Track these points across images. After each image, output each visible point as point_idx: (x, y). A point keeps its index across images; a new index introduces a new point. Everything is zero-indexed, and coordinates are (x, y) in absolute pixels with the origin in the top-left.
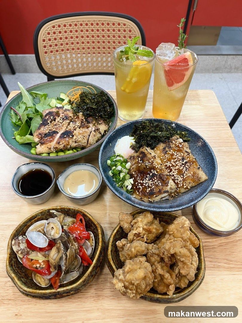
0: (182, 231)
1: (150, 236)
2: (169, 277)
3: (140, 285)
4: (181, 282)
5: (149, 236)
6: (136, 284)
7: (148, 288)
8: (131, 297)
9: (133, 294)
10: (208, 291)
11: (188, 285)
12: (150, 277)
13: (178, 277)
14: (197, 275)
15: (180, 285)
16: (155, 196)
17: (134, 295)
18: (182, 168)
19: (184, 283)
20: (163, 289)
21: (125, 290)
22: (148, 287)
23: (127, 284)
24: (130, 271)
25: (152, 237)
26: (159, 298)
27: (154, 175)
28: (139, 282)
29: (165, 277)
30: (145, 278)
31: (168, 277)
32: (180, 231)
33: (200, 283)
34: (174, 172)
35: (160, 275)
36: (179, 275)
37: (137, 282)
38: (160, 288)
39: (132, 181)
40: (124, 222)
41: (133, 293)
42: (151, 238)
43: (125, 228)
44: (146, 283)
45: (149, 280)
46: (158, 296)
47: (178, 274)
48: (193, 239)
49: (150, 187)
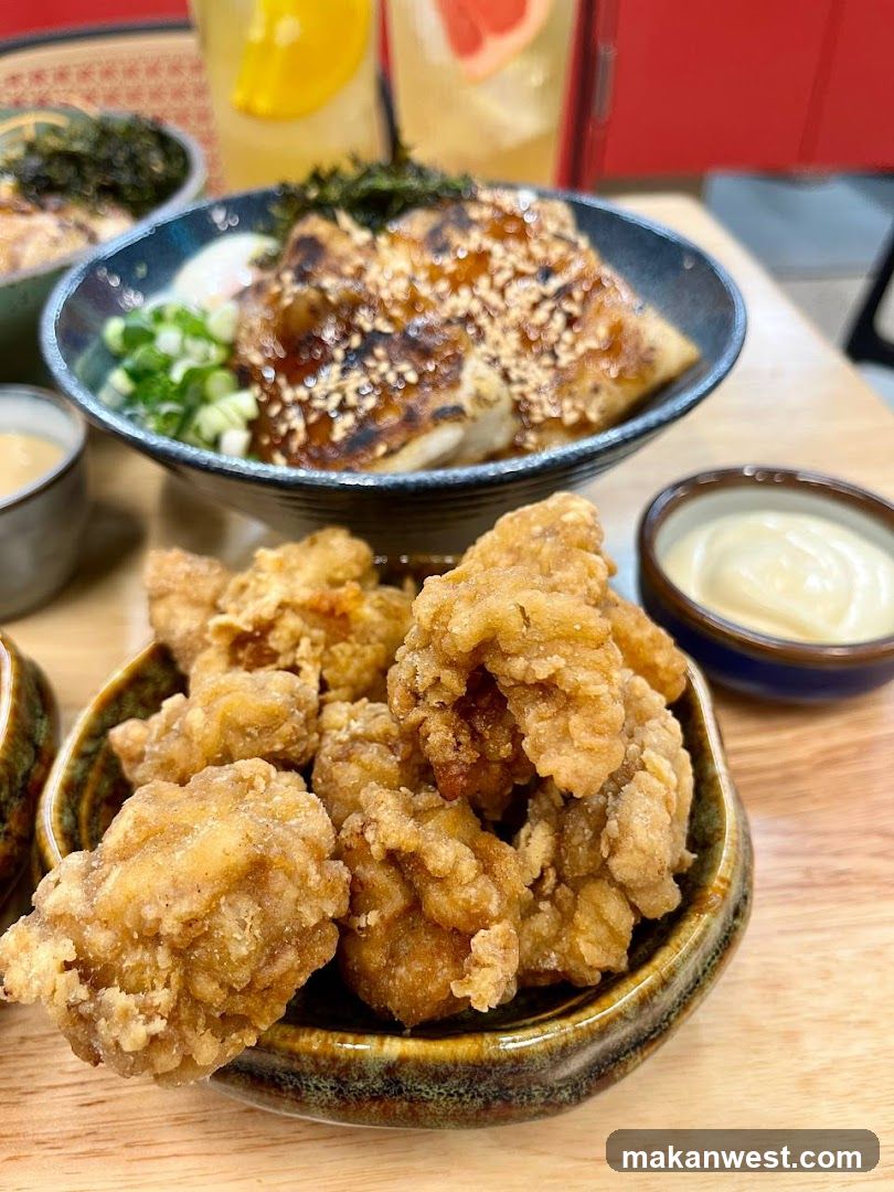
0: (546, 550)
1: (343, 661)
2: (468, 867)
3: (207, 936)
4: (576, 929)
5: (333, 662)
6: (170, 926)
7: (294, 970)
8: (127, 1047)
9: (149, 1019)
10: (791, 1036)
11: (631, 951)
12: (305, 877)
13: (551, 898)
14: (691, 883)
15: (573, 952)
16: (381, 449)
17: (159, 1025)
18: (541, 315)
19: (602, 931)
20: (427, 976)
21: (82, 992)
22: (289, 958)
23: (101, 940)
24: (140, 845)
25: (356, 663)
26: (403, 1060)
27: (371, 339)
28: (196, 908)
29: (431, 864)
30: (253, 876)
31: (456, 863)
32: (535, 554)
33: (727, 942)
34: (497, 344)
35: (393, 858)
36: (557, 885)
37: (184, 908)
38: (402, 971)
39: (245, 402)
40: (173, 599)
41: (148, 1012)
42: (351, 673)
43: (182, 640)
44: (265, 918)
45: (291, 893)
46: (394, 1048)
47: (551, 873)
48: (636, 635)
49: (353, 409)
